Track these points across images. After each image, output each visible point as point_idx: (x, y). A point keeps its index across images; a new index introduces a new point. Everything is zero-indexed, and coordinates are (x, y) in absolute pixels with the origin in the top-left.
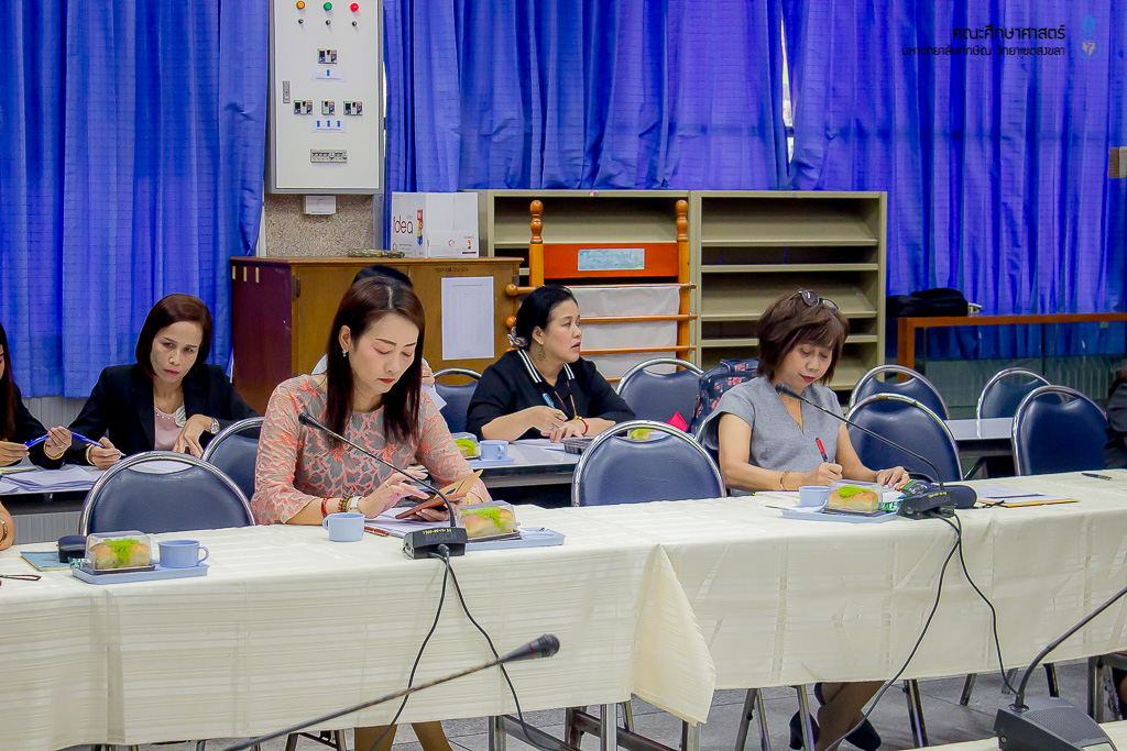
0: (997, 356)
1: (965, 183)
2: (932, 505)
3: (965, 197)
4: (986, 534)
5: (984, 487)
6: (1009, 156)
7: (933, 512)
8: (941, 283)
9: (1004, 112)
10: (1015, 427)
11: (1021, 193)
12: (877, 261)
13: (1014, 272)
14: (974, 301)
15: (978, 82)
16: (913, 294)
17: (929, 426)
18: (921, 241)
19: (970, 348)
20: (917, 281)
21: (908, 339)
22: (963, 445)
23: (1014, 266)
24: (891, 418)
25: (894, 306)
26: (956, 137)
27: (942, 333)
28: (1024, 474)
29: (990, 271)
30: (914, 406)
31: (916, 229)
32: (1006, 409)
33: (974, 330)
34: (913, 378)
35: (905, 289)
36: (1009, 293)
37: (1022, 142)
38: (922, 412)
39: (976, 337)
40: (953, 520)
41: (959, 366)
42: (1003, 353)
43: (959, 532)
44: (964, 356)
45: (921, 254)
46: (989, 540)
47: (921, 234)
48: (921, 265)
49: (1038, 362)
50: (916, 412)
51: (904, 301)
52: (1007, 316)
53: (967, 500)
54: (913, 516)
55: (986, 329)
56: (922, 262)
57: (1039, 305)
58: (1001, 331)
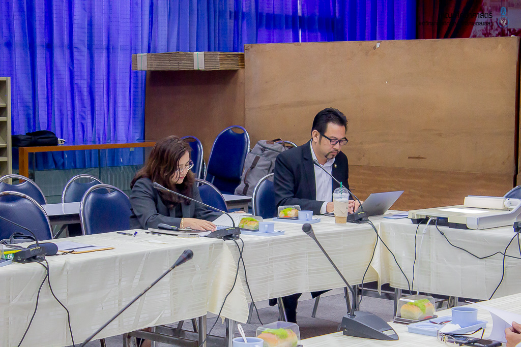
0: (75, 167)
1: (54, 72)
2: (32, 254)
3: (55, 81)
4: (63, 269)
5: (64, 243)
6: (79, 58)
7: (32, 258)
8: (43, 128)
9: (75, 34)
10: (82, 208)
11: (86, 78)
12: (6, 116)
13: (83, 122)
14: (62, 138)
15: (60, 17)
16: (27, 134)
17: (33, 209)
18: (31, 105)
19: (60, 163)
20: (29, 126)
21: (24, 159)
22: (53, 218)
23: (83, 118)
24: (11, 205)
25: (16, 141)
26: (49, 47)
27: (45, 155)
28: (87, 234)
29: (70, 121)
30: (25, 198)
31: (28, 97)
32: (77, 198)
33: (62, 153)
34: (26, 182)
35: (22, 131)
36: (81, 133)
37: (85, 50)
38: (29, 201)
39: (63, 157)
40: (44, 262)
41: (54, 174)
42: (78, 165)
43: (47, 269)
44: (57, 167)
45: (31, 112)
46: (65, 273)
47: (31, 100)
48: (32, 118)
49: (97, 170)
50: (26, 201)
51: (22, 138)
52: (79, 146)
53: (52, 251)
54: (22, 262)
55: (68, 152)
56: (32, 116)
57: (97, 139)
58: (77, 153)
